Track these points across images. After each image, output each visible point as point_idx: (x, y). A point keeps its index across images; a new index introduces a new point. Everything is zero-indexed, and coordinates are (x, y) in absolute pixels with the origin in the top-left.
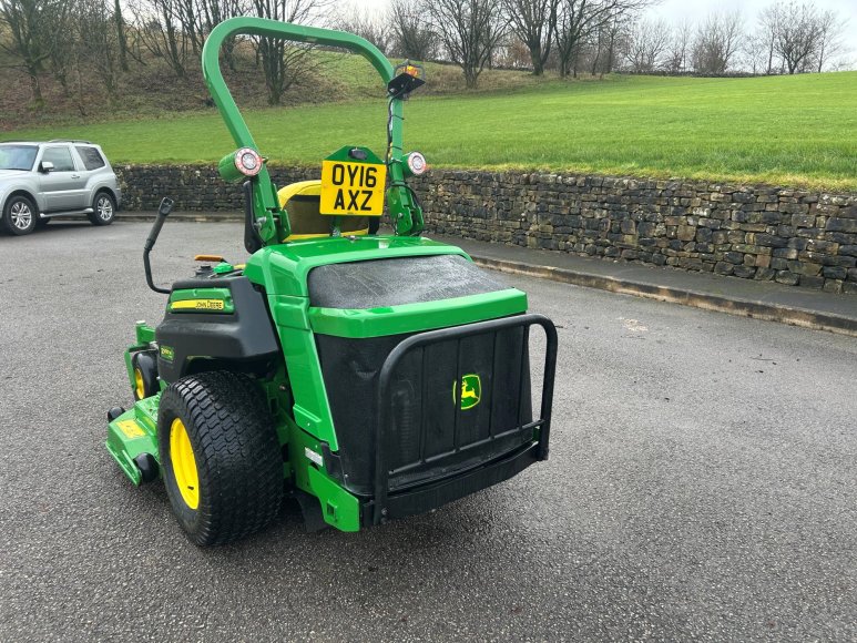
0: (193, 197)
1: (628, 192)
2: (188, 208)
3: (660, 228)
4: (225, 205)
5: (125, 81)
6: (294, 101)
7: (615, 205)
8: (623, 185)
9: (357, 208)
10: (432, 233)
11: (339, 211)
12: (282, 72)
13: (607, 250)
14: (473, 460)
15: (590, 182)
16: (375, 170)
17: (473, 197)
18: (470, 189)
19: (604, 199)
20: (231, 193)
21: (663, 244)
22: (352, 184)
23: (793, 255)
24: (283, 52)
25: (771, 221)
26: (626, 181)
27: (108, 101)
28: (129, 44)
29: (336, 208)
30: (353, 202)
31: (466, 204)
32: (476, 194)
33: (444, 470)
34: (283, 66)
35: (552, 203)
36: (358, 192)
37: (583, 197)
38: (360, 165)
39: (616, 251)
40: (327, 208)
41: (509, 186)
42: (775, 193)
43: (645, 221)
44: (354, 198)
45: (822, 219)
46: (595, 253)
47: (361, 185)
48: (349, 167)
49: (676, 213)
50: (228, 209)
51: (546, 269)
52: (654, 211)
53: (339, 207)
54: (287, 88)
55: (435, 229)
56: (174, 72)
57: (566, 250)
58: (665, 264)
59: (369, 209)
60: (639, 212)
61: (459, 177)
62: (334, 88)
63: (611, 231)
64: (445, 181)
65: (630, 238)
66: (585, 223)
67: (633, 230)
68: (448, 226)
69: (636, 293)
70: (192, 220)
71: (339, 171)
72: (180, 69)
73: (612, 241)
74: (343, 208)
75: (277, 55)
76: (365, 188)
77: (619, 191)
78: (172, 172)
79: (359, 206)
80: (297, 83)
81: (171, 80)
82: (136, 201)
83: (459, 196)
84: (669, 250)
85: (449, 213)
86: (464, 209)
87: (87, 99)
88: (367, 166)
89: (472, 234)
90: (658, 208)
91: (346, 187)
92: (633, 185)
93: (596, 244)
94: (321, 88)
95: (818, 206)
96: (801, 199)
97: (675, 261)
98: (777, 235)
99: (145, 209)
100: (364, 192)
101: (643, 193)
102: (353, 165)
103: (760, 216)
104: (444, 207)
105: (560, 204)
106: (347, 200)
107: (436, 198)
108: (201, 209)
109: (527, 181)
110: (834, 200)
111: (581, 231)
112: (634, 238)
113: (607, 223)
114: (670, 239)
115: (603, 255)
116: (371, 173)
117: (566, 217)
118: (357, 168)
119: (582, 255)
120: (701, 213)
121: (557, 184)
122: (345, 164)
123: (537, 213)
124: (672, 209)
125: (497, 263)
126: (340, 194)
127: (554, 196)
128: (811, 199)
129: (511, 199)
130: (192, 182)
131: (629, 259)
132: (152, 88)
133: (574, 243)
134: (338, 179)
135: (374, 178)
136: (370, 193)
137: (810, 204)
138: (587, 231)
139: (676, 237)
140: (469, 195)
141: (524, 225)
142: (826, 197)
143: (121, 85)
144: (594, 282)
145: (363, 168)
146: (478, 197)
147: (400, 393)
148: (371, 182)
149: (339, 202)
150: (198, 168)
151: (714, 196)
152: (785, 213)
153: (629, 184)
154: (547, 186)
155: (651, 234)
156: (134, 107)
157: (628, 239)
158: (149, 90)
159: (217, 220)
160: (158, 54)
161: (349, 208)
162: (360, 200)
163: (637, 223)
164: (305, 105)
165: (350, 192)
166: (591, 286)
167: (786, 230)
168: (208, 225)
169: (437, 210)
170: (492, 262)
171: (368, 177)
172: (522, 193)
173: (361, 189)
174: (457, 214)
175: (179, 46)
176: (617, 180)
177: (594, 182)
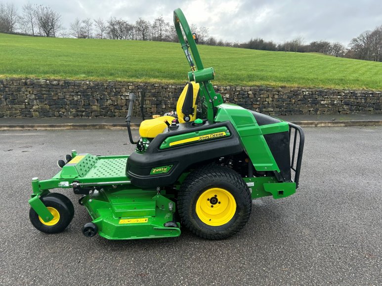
1: (89, 87)
3: (109, 102)
7: (84, 93)
8: (87, 84)
13: (84, 114)
15: (67, 84)
19: (78, 91)
21: (112, 108)
23: (164, 107)
25: (154, 95)
26: (88, 83)
35: (45, 94)
37: (65, 90)
39: (89, 113)
41: (11, 87)
42: (153, 85)
43: (101, 99)
45: (170, 94)
46: (78, 115)
49: (116, 95)
51: (68, 125)
52: (104, 95)
57: (60, 116)
58: (114, 116)
60: (97, 95)
63: (84, 105)
65: (95, 107)
66: (69, 102)
67: (96, 104)
69: (120, 128)
73: (86, 109)
77: (85, 87)
84: (116, 110)
90: (106, 93)
92: (92, 84)
93: (77, 111)
95: (169, 89)
96: (162, 87)
97: (119, 114)
98: (157, 100)
101: (97, 87)
103: (149, 94)
105: (51, 94)
109: (26, 84)
110: (173, 87)
111: (67, 106)
112: (97, 107)
113: (82, 102)
114: (115, 105)
115: (82, 116)
117: (57, 100)
119: (70, 117)
120: (127, 94)
121: (47, 85)
123: (36, 99)
124: (113, 93)
127: (46, 91)
128: (166, 87)
129: (14, 93)
131: (96, 116)
133: (64, 112)
137: (166, 89)
138: (70, 106)
139: (117, 105)
141: (28, 107)
142: (170, 86)
144: (98, 127)
151: (130, 87)
152: (158, 92)
153: (89, 83)
154: (41, 86)
155: (106, 104)
157: (94, 107)
163: (97, 100)
166: (97, 129)
167: (160, 99)
172: (23, 89)
176: (83, 82)
177: (70, 83)
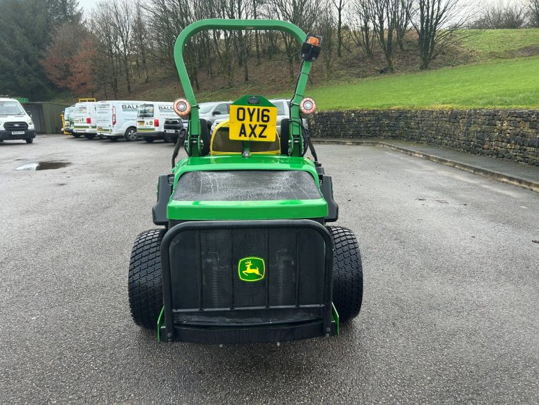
0: (348, 130)
2: (345, 136)
4: (366, 134)
5: (338, 62)
6: (438, 66)
9: (256, 137)
10: (494, 157)
11: (243, 138)
12: (432, 47)
14: (254, 319)
16: (268, 111)
17: (530, 131)
18: (528, 124)
20: (370, 127)
22: (251, 120)
24: (434, 34)
27: (326, 75)
28: (344, 41)
29: (240, 135)
30: (253, 132)
31: (523, 135)
32: (532, 128)
33: (227, 320)
34: (433, 43)
36: (256, 126)
38: (256, 107)
40: (234, 135)
44: (253, 129)
47: (258, 121)
48: (249, 109)
50: (367, 137)
53: (243, 135)
54: (434, 58)
55: (497, 154)
56: (366, 54)
59: (265, 137)
61: (520, 115)
62: (470, 54)
64: (509, 118)
68: (507, 152)
70: (344, 143)
71: (241, 112)
72: (369, 52)
74: (245, 136)
75: (430, 36)
76: (261, 123)
78: (339, 115)
79: (257, 134)
80: (443, 54)
81: (363, 60)
82: (318, 132)
83: (518, 130)
85: (508, 142)
86: (521, 140)
87: (316, 75)
88: (261, 108)
89: (525, 159)
91: (247, 122)
94: (460, 56)
99: (322, 137)
100: (260, 126)
102: (251, 108)
104: (506, 137)
106: (248, 131)
107: (501, 131)
108: (353, 136)
116: (265, 113)
118: (254, 109)
122: (246, 107)
125: (530, 184)
126: (243, 127)
130: (349, 121)
132: (351, 65)
134: (241, 117)
135: (268, 117)
136: (265, 127)
140: (526, 129)
143: (335, 65)
145: (259, 110)
146: (534, 131)
147: (209, 261)
148: (265, 119)
149: (243, 131)
150: (353, 112)
156: (338, 77)
158: (350, 67)
159: (358, 144)
160: (359, 45)
161: (250, 136)
162: (258, 130)
164: (445, 68)
165: (250, 125)
168: (352, 147)
169: (500, 139)
170: (526, 183)
171: (263, 116)
173: (258, 124)
174: (515, 144)
175: (370, 39)
